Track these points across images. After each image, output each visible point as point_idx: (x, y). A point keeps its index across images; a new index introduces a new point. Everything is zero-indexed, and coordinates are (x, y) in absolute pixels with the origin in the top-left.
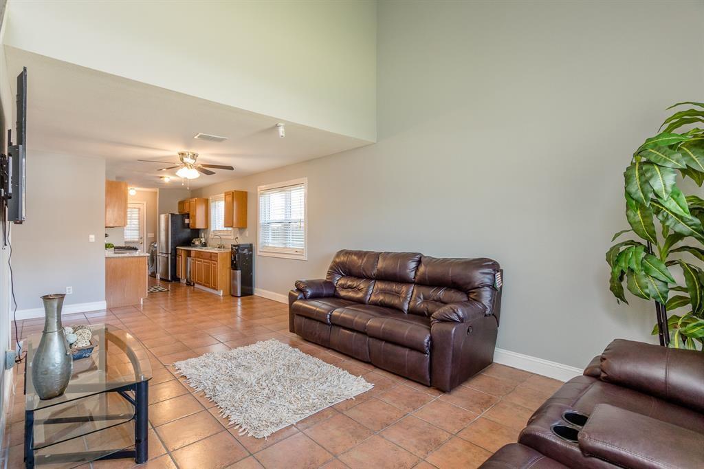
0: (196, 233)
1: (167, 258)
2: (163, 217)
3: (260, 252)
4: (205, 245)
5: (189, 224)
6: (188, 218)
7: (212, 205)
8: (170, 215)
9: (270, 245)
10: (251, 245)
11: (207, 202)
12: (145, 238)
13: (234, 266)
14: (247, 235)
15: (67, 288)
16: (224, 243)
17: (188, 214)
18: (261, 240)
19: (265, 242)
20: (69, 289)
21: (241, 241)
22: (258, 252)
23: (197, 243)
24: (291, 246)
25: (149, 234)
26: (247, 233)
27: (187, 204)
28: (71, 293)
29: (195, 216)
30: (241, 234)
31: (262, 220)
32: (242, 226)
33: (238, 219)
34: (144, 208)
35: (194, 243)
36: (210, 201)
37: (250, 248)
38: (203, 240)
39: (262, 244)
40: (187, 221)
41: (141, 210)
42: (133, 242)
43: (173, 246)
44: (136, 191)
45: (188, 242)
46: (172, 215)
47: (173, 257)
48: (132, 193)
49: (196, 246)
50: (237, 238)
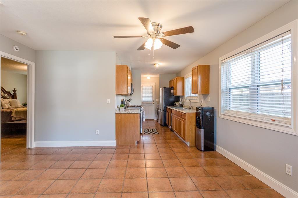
0: (178, 98)
1: (162, 112)
2: (161, 89)
3: (221, 114)
4: (182, 106)
5: (173, 93)
6: (173, 90)
7: (186, 80)
8: (163, 88)
9: (231, 109)
10: (213, 108)
11: (183, 79)
12: (155, 101)
13: (198, 125)
14: (209, 100)
15: (96, 130)
16: (192, 105)
17: (173, 88)
18: (222, 104)
19: (226, 107)
20: (97, 131)
21: (205, 105)
22: (220, 115)
23: (177, 105)
24: (260, 112)
25: (157, 99)
26: (209, 98)
27: (173, 81)
28: (98, 134)
29: (176, 89)
30: (205, 99)
31: (223, 86)
32: (205, 93)
33: (202, 87)
34: (154, 86)
35: (175, 105)
36: (185, 78)
37: (212, 110)
38: (181, 103)
39: (223, 107)
40: (172, 91)
41: (153, 87)
42: (150, 103)
43: (164, 105)
44: (150, 77)
45: (173, 104)
46: (164, 88)
47: (165, 112)
48: (149, 78)
49: (177, 106)
50: (202, 102)
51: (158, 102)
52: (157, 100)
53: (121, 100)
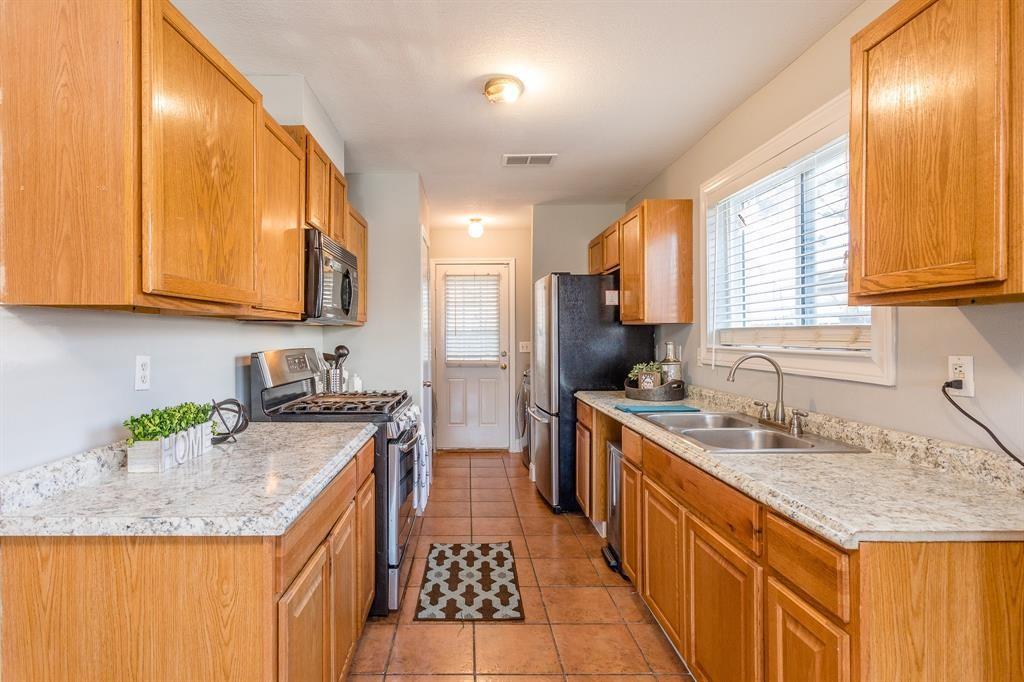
0: (645, 340)
1: (549, 426)
2: (541, 285)
4: (680, 391)
5: (617, 308)
6: (617, 287)
8: (554, 279)
12: (512, 353)
17: (616, 274)
23: (648, 383)
25: (521, 342)
27: (612, 239)
29: (638, 280)
34: (508, 275)
35: (635, 384)
38: (672, 373)
40: (611, 298)
41: (504, 281)
42: (485, 366)
43: (563, 383)
44: (487, 229)
45: (615, 377)
46: (563, 277)
47: (568, 429)
48: (476, 231)
49: (644, 396)
50: (958, 384)
51: (526, 361)
52: (524, 346)
53: (237, 359)
